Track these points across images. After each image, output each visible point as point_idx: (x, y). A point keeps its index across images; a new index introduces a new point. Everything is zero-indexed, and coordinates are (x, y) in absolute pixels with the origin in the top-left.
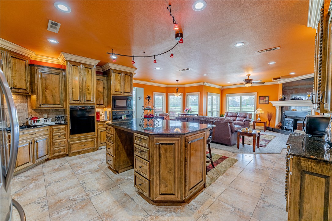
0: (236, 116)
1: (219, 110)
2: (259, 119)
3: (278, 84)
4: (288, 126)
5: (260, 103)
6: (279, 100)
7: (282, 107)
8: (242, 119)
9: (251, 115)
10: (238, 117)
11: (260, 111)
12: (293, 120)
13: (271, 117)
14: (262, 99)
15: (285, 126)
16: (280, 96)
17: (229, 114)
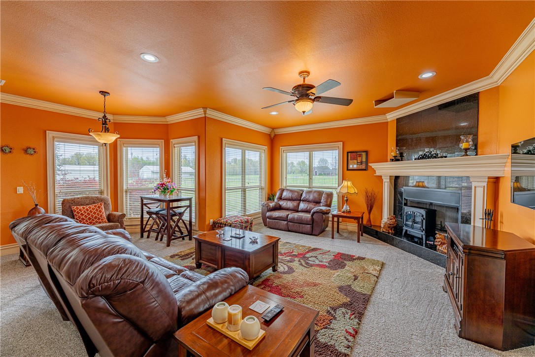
0: (299, 199)
1: (264, 183)
2: (346, 207)
3: (387, 122)
4: (412, 227)
5: (349, 168)
6: (389, 160)
7: (397, 178)
8: (311, 205)
9: (330, 196)
10: (303, 201)
11: (348, 186)
12: (423, 212)
13: (372, 202)
14: (354, 159)
15: (405, 228)
16: (392, 151)
17: (285, 194)
